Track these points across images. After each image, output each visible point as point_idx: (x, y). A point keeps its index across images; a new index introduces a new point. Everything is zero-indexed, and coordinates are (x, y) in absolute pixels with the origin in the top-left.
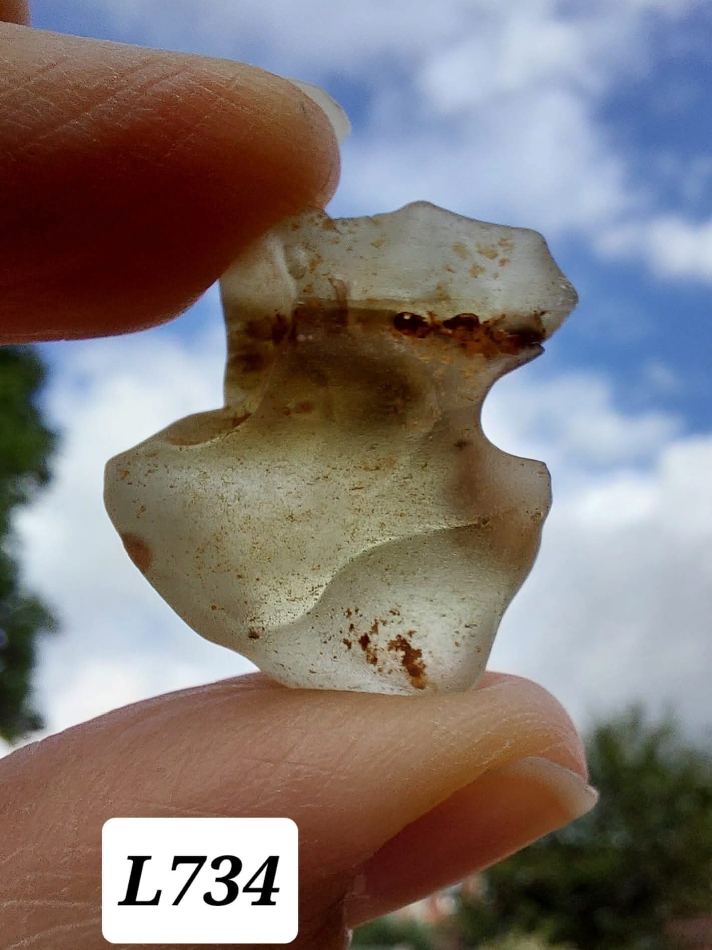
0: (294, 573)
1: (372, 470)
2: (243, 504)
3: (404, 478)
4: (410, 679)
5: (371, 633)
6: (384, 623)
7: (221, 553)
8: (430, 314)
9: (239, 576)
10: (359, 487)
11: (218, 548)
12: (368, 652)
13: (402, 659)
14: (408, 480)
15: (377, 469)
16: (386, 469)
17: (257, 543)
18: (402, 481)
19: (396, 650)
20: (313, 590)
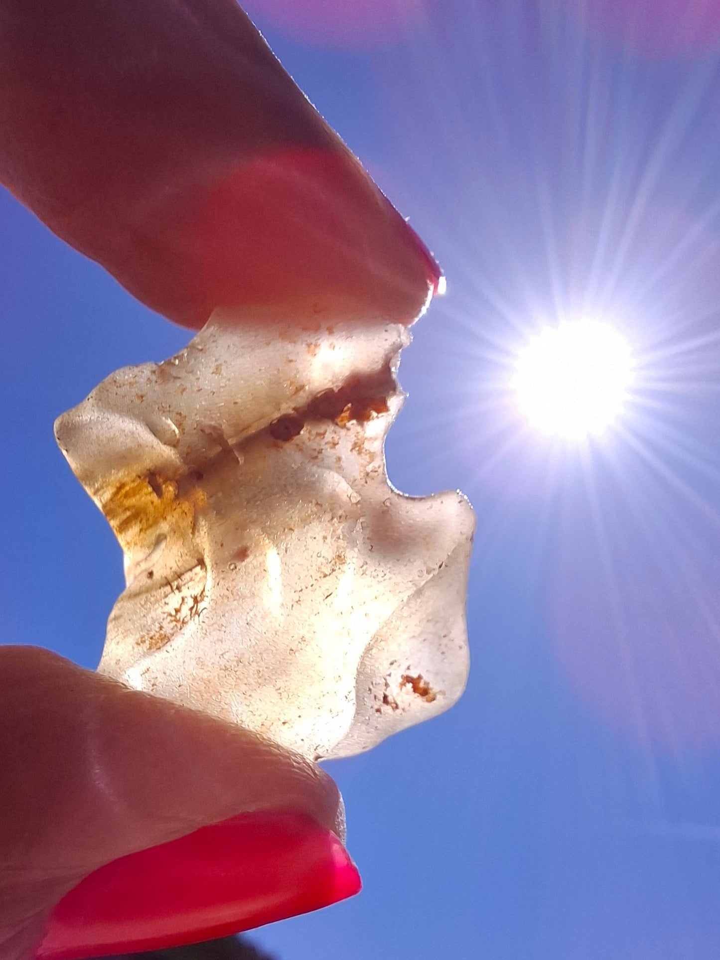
0: (324, 694)
1: (330, 574)
2: (247, 664)
3: (361, 567)
4: (424, 699)
5: (386, 690)
6: (390, 675)
7: (258, 713)
8: (294, 409)
9: (284, 723)
10: (329, 594)
11: (252, 712)
12: (392, 703)
13: (412, 690)
14: (365, 567)
15: (333, 570)
16: (341, 566)
17: (280, 689)
18: (361, 570)
19: (405, 686)
20: (347, 698)
